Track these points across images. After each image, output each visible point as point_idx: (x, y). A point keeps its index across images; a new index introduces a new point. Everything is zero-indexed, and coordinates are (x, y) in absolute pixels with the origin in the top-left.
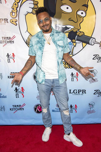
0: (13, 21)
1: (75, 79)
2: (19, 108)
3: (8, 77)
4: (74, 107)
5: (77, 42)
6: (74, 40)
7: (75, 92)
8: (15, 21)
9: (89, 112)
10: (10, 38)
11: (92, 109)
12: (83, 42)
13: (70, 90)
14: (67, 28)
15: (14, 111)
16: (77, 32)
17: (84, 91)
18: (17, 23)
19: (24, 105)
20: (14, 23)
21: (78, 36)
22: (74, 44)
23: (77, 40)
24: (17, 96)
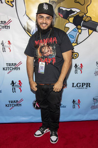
0: (8, 2)
1: (79, 71)
2: (16, 103)
3: (4, 69)
4: (77, 102)
5: (82, 28)
6: (79, 27)
7: (78, 86)
8: (11, 2)
9: (93, 107)
10: (5, 22)
11: (96, 104)
12: (89, 28)
13: (73, 84)
14: (72, 12)
15: (10, 107)
16: (83, 17)
17: (88, 85)
18: (14, 3)
19: (22, 100)
20: (10, 3)
21: (85, 21)
22: (80, 31)
23: (83, 26)
24: (14, 91)
